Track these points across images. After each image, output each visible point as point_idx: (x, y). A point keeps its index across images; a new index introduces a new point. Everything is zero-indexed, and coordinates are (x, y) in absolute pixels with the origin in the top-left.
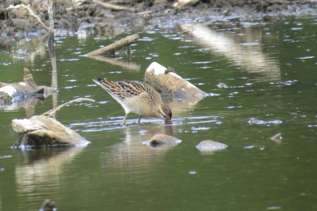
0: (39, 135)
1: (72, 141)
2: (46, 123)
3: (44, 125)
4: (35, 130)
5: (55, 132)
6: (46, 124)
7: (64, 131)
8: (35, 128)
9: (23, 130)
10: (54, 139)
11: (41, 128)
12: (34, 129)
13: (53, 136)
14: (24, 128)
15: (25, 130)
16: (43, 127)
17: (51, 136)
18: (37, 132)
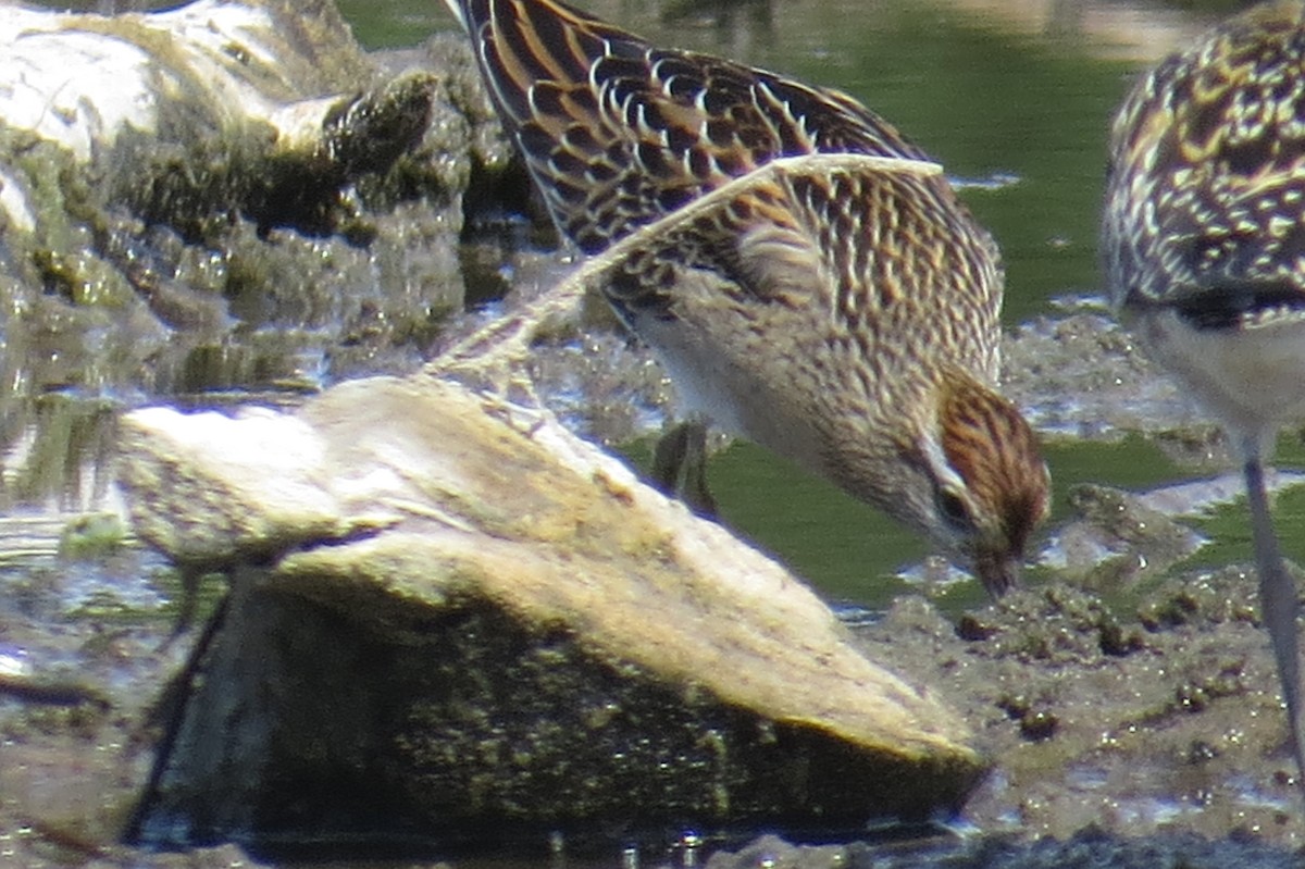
0: (400, 587)
1: (750, 669)
2: (478, 457)
3: (455, 484)
4: (362, 532)
5: (570, 568)
6: (480, 474)
7: (666, 555)
8: (358, 505)
9: (235, 529)
10: (557, 634)
11: (429, 518)
12: (345, 523)
13: (548, 612)
14: (251, 510)
15: (256, 529)
16: (446, 499)
17: (531, 604)
18: (379, 556)
